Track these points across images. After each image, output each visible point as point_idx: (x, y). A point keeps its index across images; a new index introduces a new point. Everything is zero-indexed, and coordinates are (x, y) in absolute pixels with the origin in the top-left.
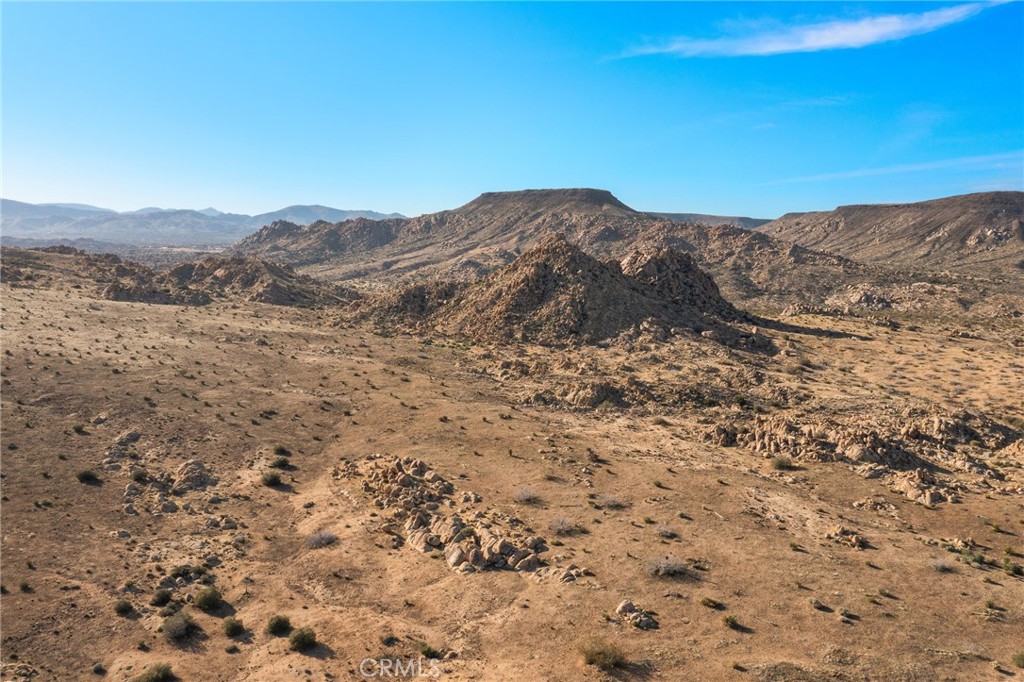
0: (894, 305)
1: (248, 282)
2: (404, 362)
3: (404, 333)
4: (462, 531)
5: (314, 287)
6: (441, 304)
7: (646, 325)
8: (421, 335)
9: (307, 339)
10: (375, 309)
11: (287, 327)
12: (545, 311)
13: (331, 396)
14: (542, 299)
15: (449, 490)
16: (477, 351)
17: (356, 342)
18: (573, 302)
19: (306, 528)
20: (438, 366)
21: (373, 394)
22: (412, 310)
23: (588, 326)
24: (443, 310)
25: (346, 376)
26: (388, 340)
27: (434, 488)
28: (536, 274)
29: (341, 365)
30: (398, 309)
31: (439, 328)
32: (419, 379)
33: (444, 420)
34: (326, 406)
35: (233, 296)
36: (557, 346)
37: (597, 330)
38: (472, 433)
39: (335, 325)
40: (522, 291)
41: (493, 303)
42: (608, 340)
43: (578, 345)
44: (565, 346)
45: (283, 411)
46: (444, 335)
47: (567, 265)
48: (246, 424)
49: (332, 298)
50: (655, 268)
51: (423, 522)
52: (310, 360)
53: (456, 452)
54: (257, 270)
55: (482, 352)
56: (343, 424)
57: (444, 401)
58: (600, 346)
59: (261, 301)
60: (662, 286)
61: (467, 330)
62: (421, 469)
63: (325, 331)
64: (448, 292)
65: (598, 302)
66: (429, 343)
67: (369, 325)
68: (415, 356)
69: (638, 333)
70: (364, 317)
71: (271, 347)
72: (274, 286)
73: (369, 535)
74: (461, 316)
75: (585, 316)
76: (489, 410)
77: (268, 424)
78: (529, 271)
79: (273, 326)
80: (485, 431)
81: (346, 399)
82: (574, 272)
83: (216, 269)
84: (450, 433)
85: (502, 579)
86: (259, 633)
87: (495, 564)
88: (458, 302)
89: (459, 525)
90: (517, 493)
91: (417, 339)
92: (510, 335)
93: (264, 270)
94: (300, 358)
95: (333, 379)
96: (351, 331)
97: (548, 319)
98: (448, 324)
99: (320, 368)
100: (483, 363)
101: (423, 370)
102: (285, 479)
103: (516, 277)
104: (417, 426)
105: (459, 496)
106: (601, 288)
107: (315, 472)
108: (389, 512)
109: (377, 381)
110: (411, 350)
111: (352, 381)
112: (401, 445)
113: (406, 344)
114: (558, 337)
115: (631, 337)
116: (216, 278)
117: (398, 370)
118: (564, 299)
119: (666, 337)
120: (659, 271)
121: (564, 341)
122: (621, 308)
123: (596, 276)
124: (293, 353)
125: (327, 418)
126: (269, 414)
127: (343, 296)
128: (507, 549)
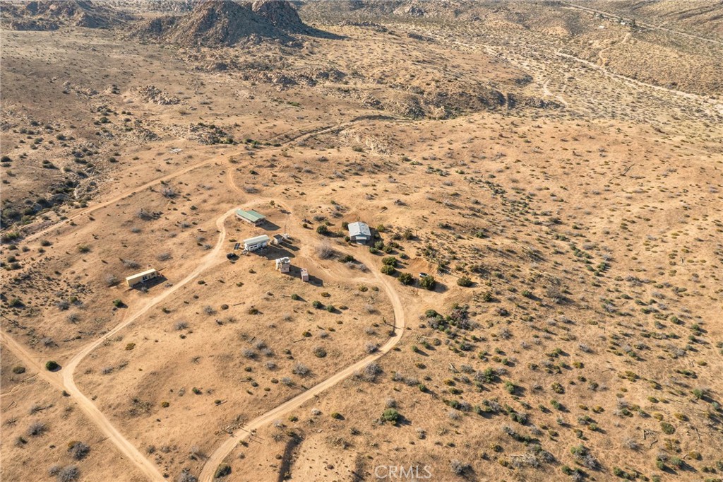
0: (425, 14)
1: (71, 13)
2: (151, 56)
3: (152, 43)
4: (161, 98)
5: (106, 14)
6: (169, 28)
7: (252, 37)
8: (160, 43)
9: (112, 47)
10: (139, 31)
11: (102, 42)
12: (211, 32)
13: (126, 70)
14: (211, 26)
15: (161, 92)
16: (182, 50)
17: (132, 48)
18: (223, 27)
19: (125, 100)
20: (164, 58)
21: (140, 69)
22: (156, 31)
23: (228, 38)
24: (169, 30)
25: (130, 62)
26: (146, 46)
27: (157, 92)
28: (208, 14)
29: (128, 58)
30: (150, 31)
31: (167, 40)
32: (156, 63)
33: (163, 76)
34: (125, 73)
35: (66, 22)
36: (214, 48)
37: (232, 40)
38: (170, 79)
39: (122, 39)
40: (202, 22)
41: (190, 28)
42: (236, 44)
43: (222, 47)
44: (217, 47)
45: (111, 75)
46: (169, 43)
47: (222, 9)
48: (101, 79)
49: (117, 21)
50: (266, 8)
51: (153, 98)
52: (115, 57)
53: (164, 84)
54: (73, 5)
55: (183, 51)
56: (131, 78)
57: (164, 70)
58: (231, 47)
59: (82, 26)
60: (268, 17)
61: (179, 41)
62: (154, 88)
63: (118, 43)
64: (172, 21)
65: (234, 27)
66: (162, 47)
67: (136, 39)
68: (155, 54)
69: (248, 41)
70: (134, 35)
71: (98, 52)
72: (86, 16)
73: (141, 101)
74: (177, 34)
75: (228, 34)
76: (177, 72)
77: (108, 79)
78: (205, 12)
79: (95, 41)
80: (174, 78)
81: (131, 71)
82: (225, 13)
83: (50, 5)
84: (164, 79)
85: (169, 106)
86: (120, 114)
87: (168, 104)
88: (176, 27)
89: (161, 97)
90: (177, 92)
91: (158, 45)
92: (196, 43)
93: (77, 5)
94: (111, 56)
95: (125, 64)
96: (129, 42)
97: (212, 35)
98: (170, 38)
99: (120, 60)
100: (182, 56)
101: (159, 59)
102: (117, 92)
103: (200, 15)
104: (154, 78)
105: (163, 93)
106: (236, 20)
107: (125, 90)
108: (145, 97)
109: (141, 64)
110: (154, 51)
111: (132, 64)
112: (149, 83)
113: (152, 48)
114: (215, 44)
115: (245, 43)
116: (52, 10)
117: (149, 60)
118: (219, 26)
119: (260, 42)
120: (268, 9)
121: (217, 45)
122: (244, 30)
123: (235, 14)
124: (108, 54)
125: (125, 76)
126: (107, 76)
127: (122, 18)
128: (171, 101)
